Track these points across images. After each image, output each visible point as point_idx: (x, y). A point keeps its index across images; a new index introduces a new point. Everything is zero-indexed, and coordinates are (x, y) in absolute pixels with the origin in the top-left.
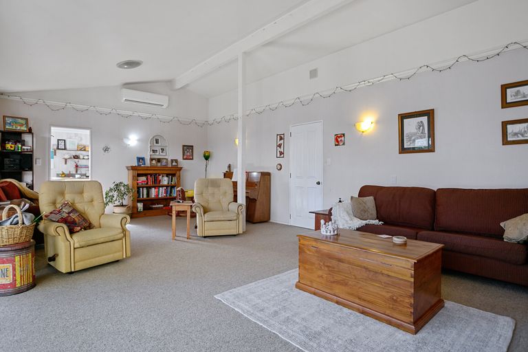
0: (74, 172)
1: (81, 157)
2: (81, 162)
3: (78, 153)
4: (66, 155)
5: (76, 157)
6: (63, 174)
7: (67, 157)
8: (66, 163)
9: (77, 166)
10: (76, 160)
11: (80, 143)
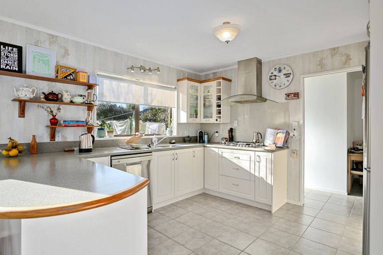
0: (46, 139)
1: (66, 98)
2: (66, 113)
3: (57, 87)
4: (25, 89)
5: (53, 98)
6: (15, 146)
7: (25, 94)
8: (22, 113)
9: (54, 122)
10: (54, 106)
11: (65, 62)
